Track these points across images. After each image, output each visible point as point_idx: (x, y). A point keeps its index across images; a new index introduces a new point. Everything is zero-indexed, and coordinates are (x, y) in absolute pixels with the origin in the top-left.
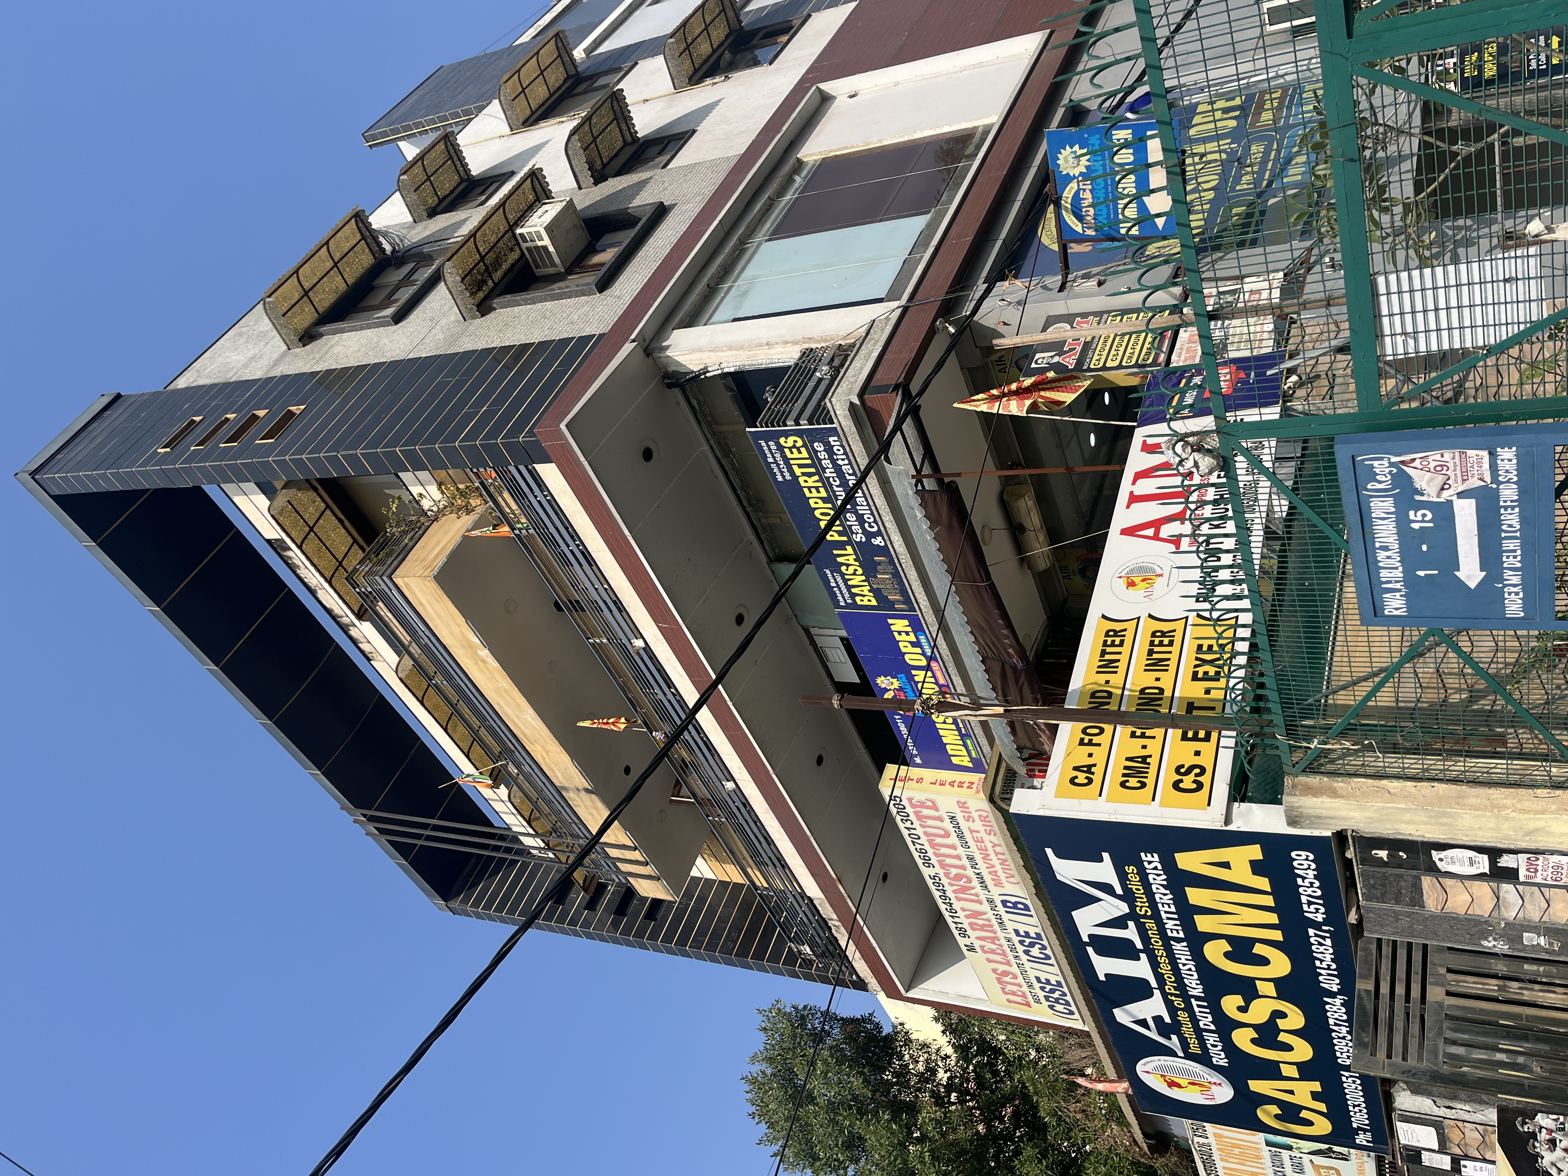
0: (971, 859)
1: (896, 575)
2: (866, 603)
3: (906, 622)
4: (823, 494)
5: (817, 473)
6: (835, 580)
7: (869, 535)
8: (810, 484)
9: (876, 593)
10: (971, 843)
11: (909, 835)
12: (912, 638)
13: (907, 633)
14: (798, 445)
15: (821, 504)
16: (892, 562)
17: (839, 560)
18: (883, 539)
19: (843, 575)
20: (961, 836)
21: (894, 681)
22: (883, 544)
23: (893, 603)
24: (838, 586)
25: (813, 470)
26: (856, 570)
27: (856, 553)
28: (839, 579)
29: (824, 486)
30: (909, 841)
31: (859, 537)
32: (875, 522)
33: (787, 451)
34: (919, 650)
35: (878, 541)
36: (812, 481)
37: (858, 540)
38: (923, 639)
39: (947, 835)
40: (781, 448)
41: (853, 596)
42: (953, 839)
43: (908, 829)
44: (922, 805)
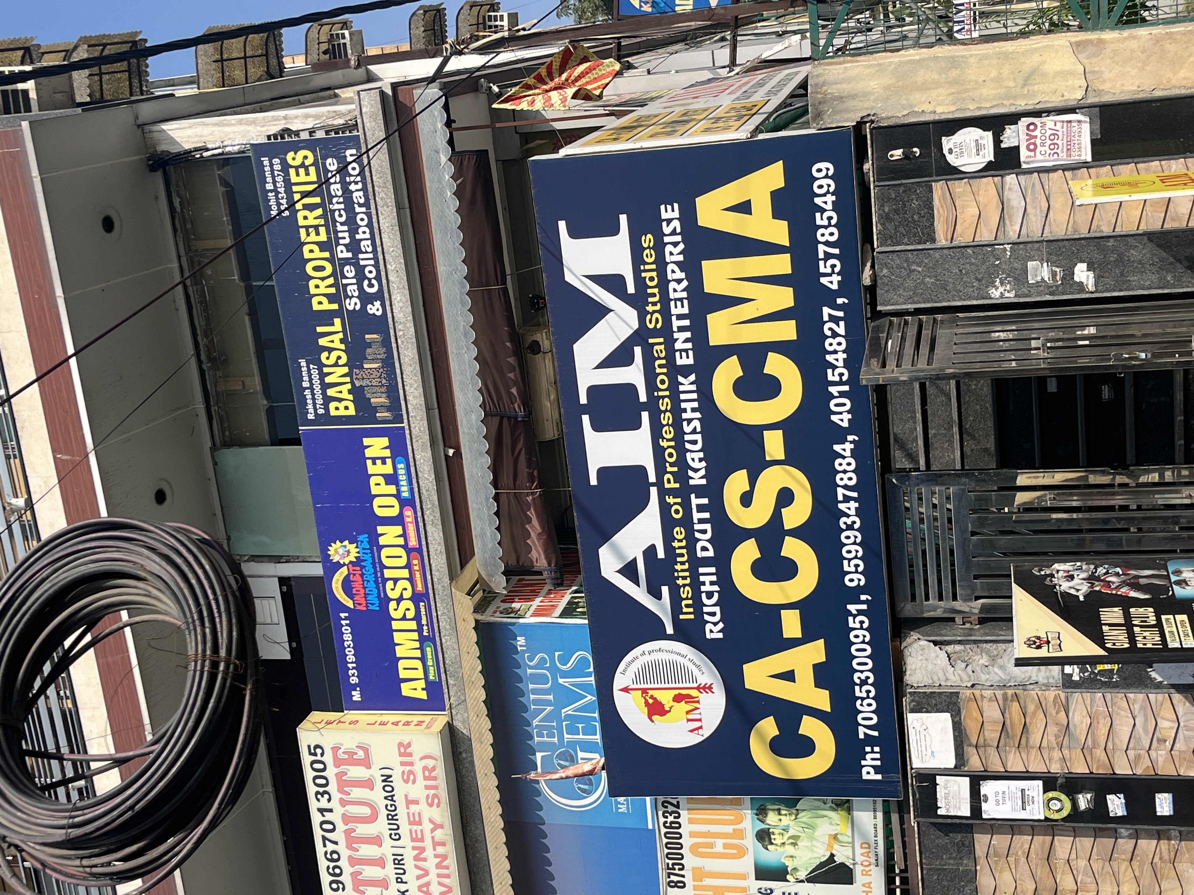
0: (398, 862)
1: (388, 363)
2: (342, 412)
3: (385, 441)
4: (323, 237)
5: (322, 205)
6: (310, 375)
7: (366, 299)
8: (311, 222)
9: (357, 393)
10: (405, 829)
11: (322, 823)
12: (388, 469)
13: (384, 460)
14: (308, 162)
15: (317, 254)
16: (386, 343)
17: (322, 342)
18: (383, 305)
19: (321, 366)
20: (392, 818)
21: (352, 548)
22: (379, 313)
23: (375, 410)
24: (311, 388)
25: (317, 200)
26: (339, 358)
27: (344, 331)
28: (315, 373)
29: (326, 225)
30: (318, 834)
31: (353, 304)
32: (378, 278)
33: (292, 171)
34: (392, 489)
35: (375, 309)
36: (312, 218)
37: (351, 308)
38: (401, 471)
39: (372, 818)
40: (286, 167)
41: (328, 400)
42: (382, 826)
43: (321, 811)
44: (351, 760)
